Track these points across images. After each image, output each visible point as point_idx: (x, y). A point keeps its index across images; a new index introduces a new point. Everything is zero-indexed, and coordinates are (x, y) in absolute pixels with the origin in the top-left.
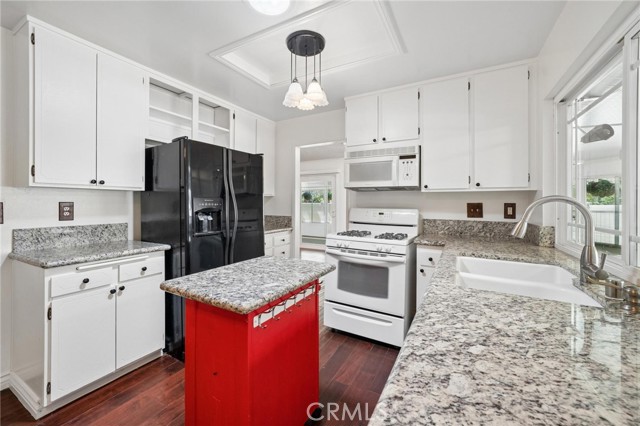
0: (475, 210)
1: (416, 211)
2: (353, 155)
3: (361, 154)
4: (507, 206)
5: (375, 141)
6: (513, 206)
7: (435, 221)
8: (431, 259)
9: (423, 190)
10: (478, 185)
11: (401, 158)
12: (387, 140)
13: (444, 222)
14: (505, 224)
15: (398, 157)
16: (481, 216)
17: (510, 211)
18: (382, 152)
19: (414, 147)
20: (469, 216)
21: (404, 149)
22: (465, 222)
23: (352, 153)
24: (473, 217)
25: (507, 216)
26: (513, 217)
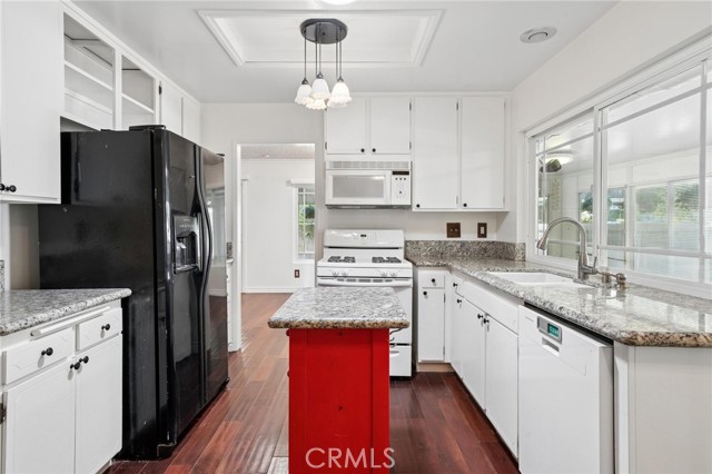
0: (454, 230)
1: (401, 232)
2: (337, 165)
3: (347, 165)
4: (480, 225)
5: (363, 150)
6: (485, 225)
7: (417, 242)
8: (433, 281)
9: (414, 209)
10: (465, 205)
11: (394, 173)
12: (377, 151)
13: (427, 243)
14: (479, 243)
15: (390, 173)
16: (459, 236)
17: (482, 232)
18: (373, 165)
19: (407, 163)
20: (448, 236)
21: (397, 164)
22: (446, 242)
23: (335, 162)
24: (452, 236)
25: (480, 235)
26: (485, 236)
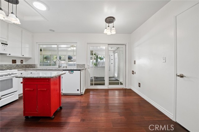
4: (21, 61)
8: (22, 73)
10: (23, 55)
11: (2, 44)
13: (6, 65)
14: (21, 65)
16: (16, 63)
17: (22, 62)
19: (7, 42)
20: (13, 63)
21: (3, 41)
25: (21, 63)
26: (22, 63)
